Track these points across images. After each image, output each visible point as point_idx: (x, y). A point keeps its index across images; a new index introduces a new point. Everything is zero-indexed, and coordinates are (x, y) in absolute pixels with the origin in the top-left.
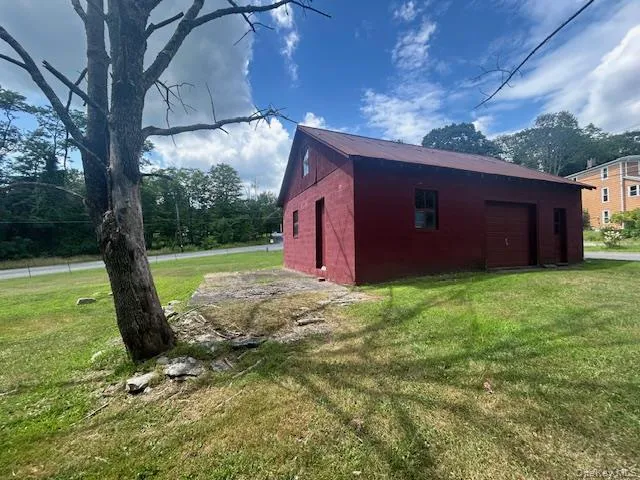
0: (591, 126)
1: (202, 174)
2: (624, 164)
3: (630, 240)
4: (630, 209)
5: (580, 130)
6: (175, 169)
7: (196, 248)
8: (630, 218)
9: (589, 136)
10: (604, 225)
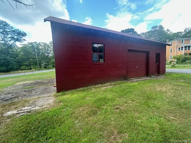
0: (168, 30)
1: (47, 44)
2: (177, 40)
3: (178, 64)
4: (179, 54)
5: (164, 31)
6: (36, 42)
7: (44, 69)
8: (178, 57)
9: (167, 33)
10: (170, 60)
